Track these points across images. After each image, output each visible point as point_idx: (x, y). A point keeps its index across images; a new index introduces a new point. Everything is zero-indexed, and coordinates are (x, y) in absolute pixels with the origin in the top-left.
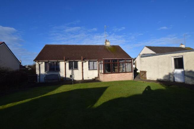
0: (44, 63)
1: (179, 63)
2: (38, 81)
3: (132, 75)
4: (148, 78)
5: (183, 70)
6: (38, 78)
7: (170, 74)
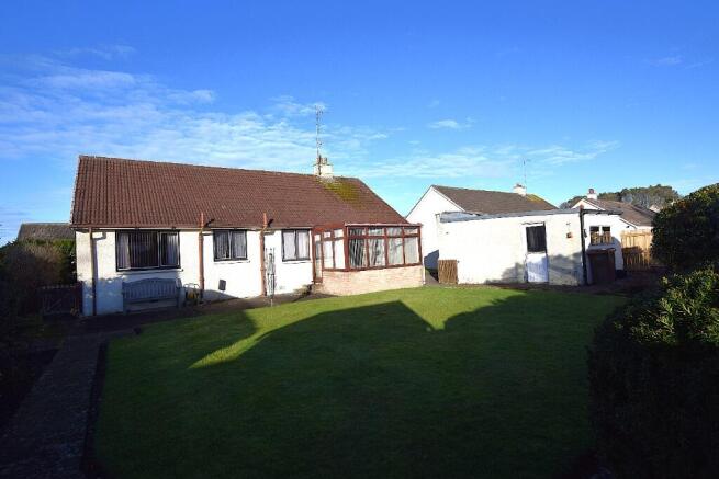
0: (111, 236)
1: (537, 239)
2: (88, 311)
3: (419, 271)
4: (462, 280)
5: (544, 255)
6: (88, 296)
7: (518, 266)
